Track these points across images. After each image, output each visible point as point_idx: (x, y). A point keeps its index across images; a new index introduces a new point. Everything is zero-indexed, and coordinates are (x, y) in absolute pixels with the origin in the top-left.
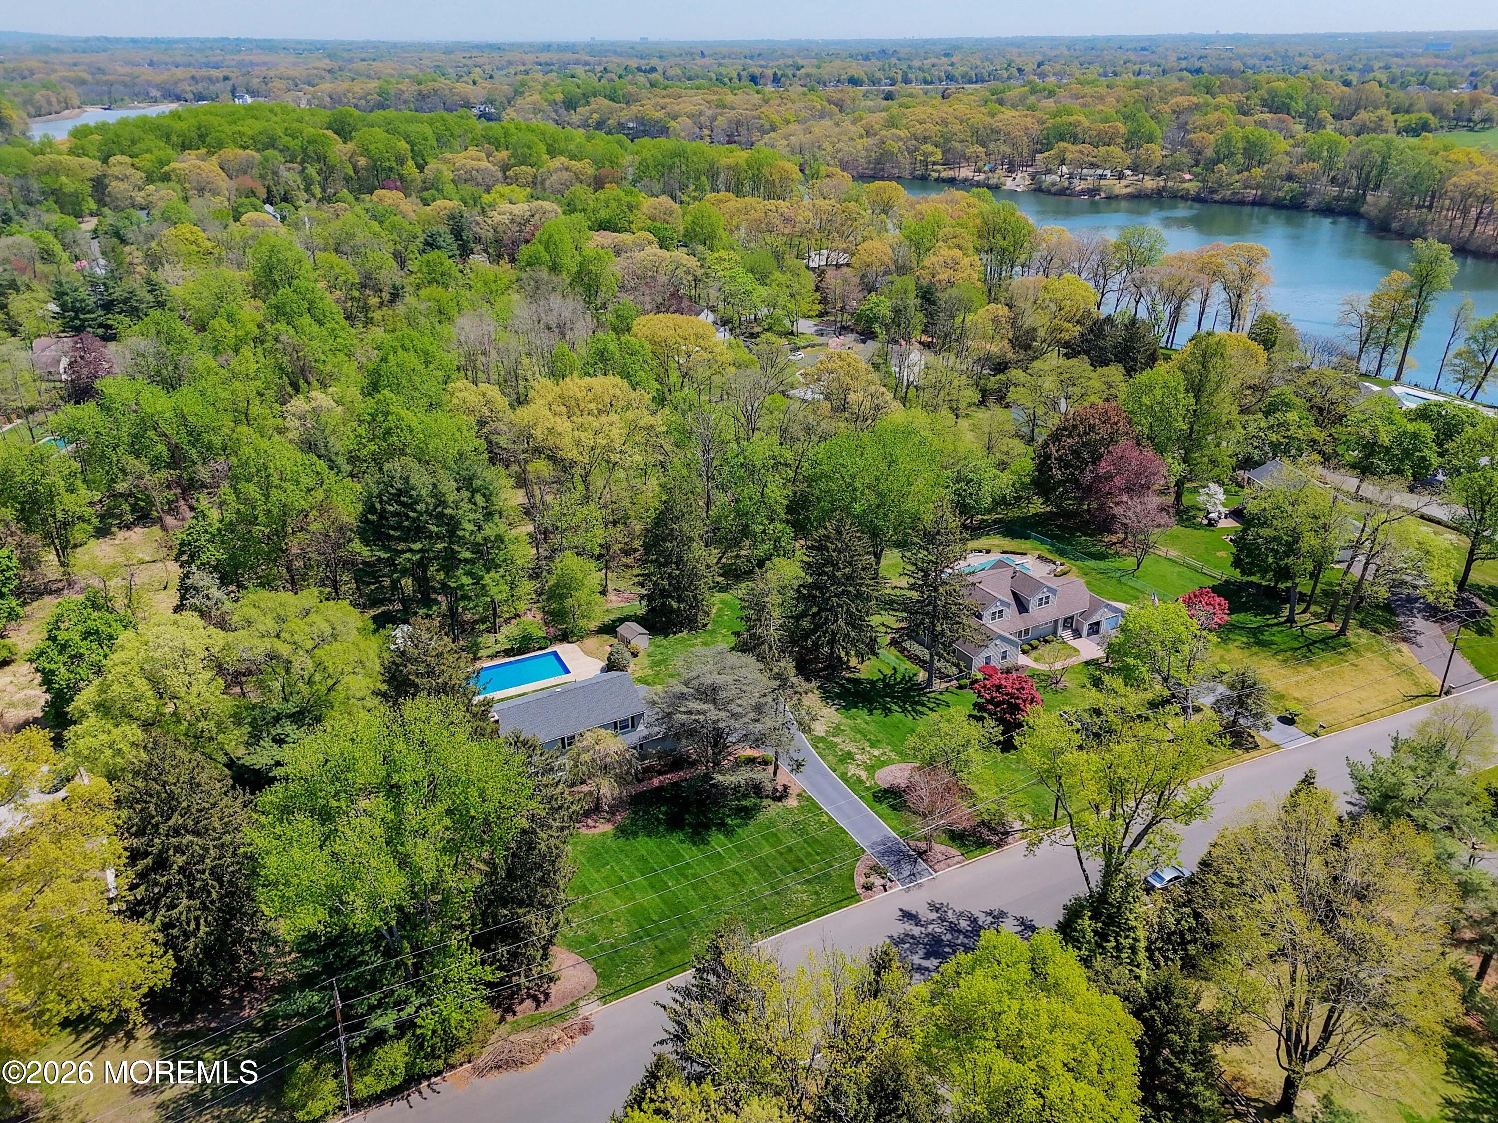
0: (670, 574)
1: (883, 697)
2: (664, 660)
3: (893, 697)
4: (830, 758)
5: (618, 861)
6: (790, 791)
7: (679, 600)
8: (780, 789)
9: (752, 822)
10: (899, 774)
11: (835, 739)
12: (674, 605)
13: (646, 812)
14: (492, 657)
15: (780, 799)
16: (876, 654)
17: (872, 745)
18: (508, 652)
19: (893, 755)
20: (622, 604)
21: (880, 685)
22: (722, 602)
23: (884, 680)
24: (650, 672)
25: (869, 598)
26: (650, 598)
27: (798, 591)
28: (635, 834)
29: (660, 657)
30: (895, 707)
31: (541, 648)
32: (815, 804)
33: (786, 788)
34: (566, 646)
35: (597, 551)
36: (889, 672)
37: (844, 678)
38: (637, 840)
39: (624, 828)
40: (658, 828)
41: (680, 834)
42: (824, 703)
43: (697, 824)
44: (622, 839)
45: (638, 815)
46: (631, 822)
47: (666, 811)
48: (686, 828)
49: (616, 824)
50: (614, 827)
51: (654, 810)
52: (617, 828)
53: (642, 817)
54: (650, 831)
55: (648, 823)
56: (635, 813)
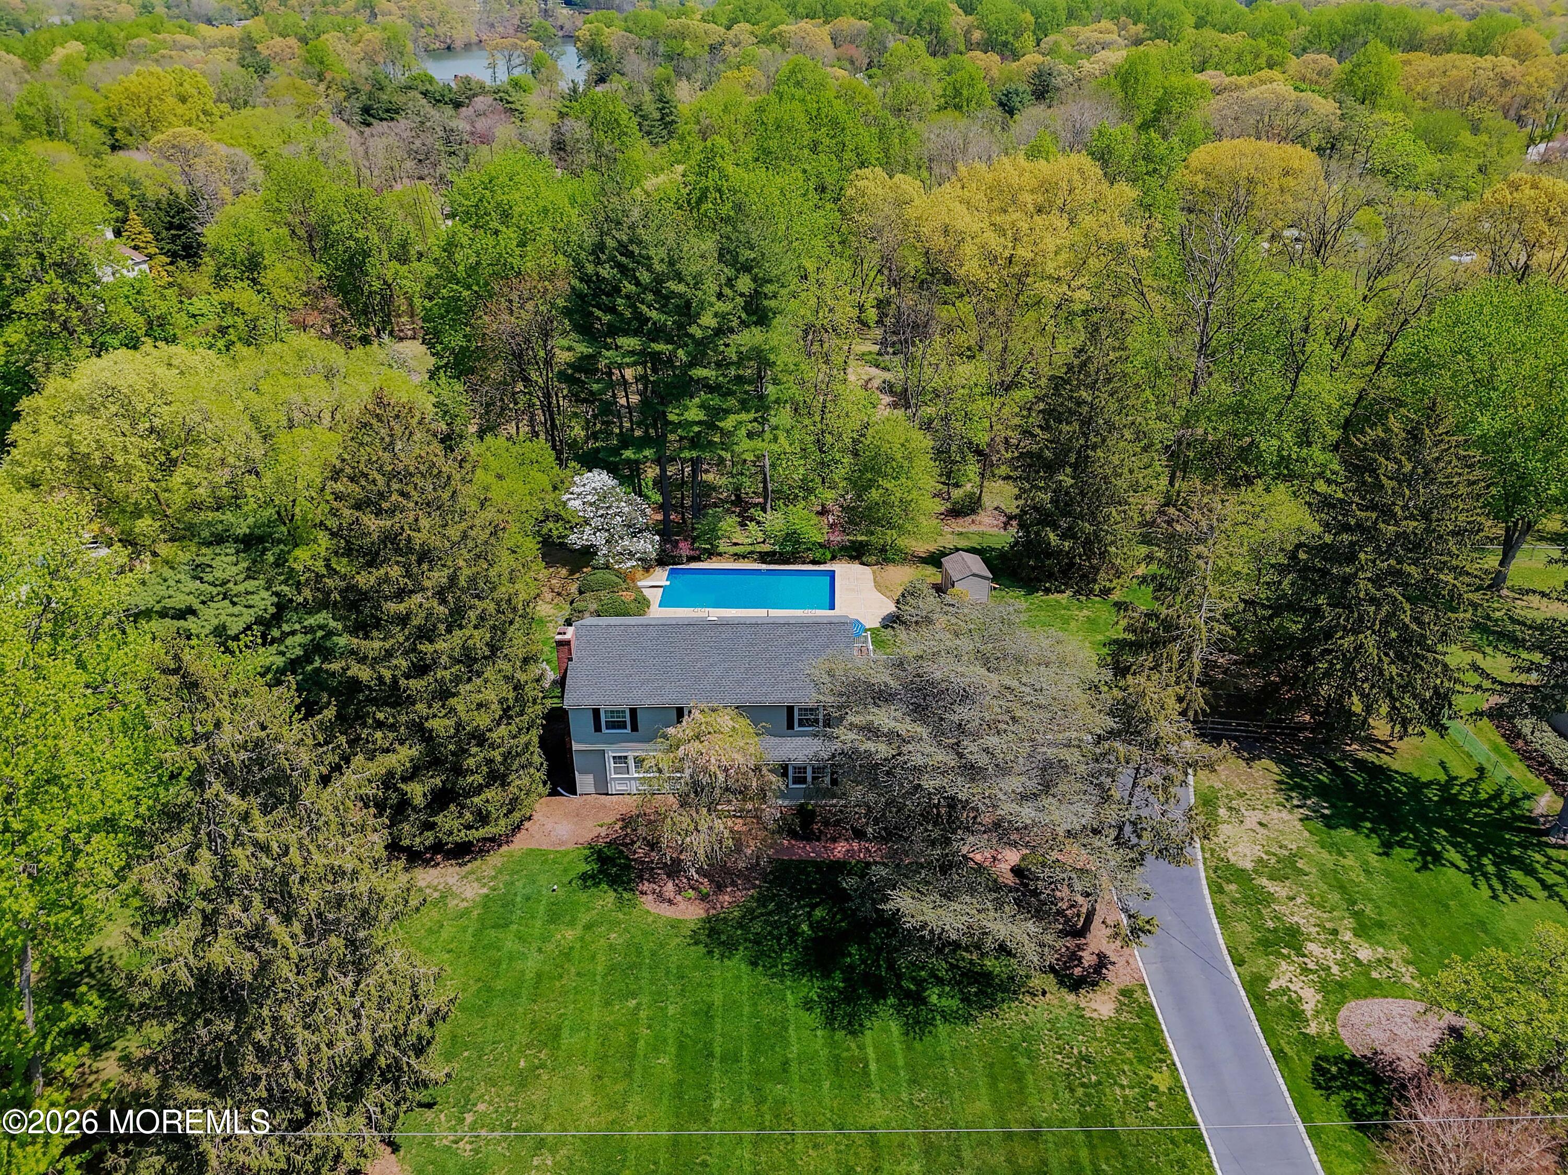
1: (1430, 823)
3: (1454, 831)
4: (1241, 927)
5: (659, 997)
6: (1109, 973)
8: (1088, 959)
9: (984, 1019)
10: (1405, 1030)
11: (1272, 887)
13: (782, 908)
14: (737, 557)
15: (1076, 985)
16: (1442, 730)
17: (1363, 930)
18: (764, 557)
19: (1407, 974)
20: (994, 531)
21: (1433, 795)
23: (1445, 787)
25: (1453, 602)
27: (1293, 556)
28: (729, 947)
30: (1453, 855)
31: (814, 562)
32: (1152, 1030)
33: (1102, 962)
34: (856, 567)
36: (1464, 773)
37: (1346, 756)
38: (727, 962)
39: (721, 926)
40: (783, 950)
41: (817, 984)
42: (1281, 798)
43: (866, 975)
44: (701, 949)
45: (765, 906)
46: (743, 917)
47: (823, 919)
48: (838, 974)
49: (712, 912)
50: (704, 915)
51: (802, 907)
52: (708, 920)
53: (770, 913)
54: (763, 953)
55: (770, 933)
56: (762, 901)
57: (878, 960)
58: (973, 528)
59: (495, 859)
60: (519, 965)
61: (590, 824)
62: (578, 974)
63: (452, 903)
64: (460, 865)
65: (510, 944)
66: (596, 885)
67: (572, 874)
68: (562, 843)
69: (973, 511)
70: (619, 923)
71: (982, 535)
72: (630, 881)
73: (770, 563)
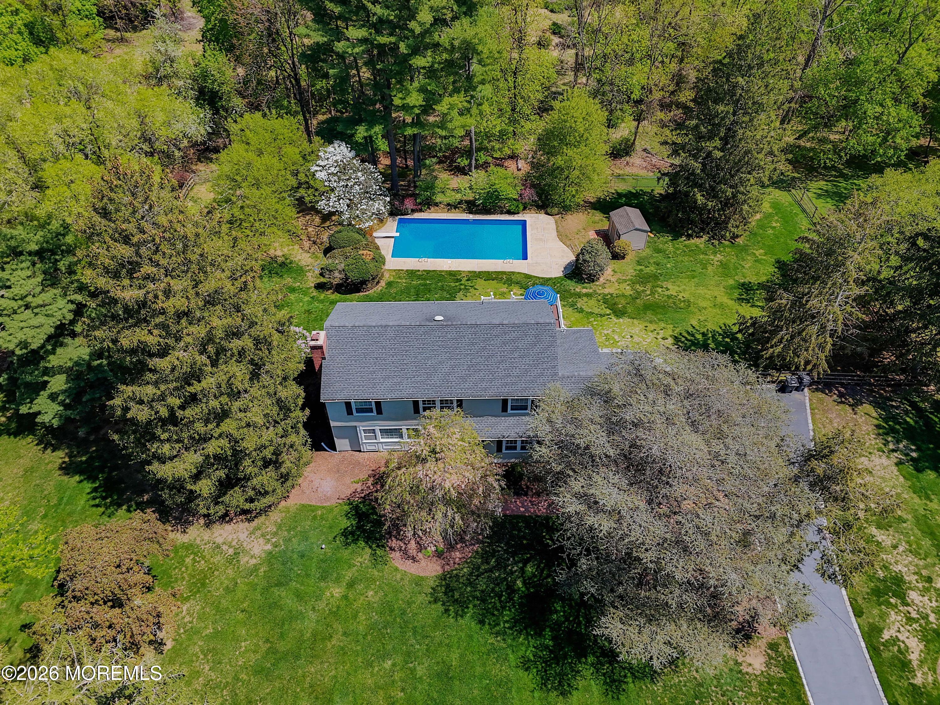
0: (709, 154)
2: (655, 277)
5: (409, 657)
6: (759, 627)
7: (712, 193)
9: (665, 676)
11: (879, 535)
12: (700, 198)
13: (501, 564)
14: (451, 206)
20: (643, 173)
22: (775, 205)
24: (628, 291)
26: (674, 177)
28: (462, 605)
29: (652, 269)
31: (509, 212)
32: (795, 684)
34: (542, 217)
35: (636, 95)
38: (461, 621)
39: (454, 584)
40: (504, 608)
41: (532, 642)
42: (880, 443)
43: (570, 633)
44: (439, 607)
45: (488, 563)
46: (471, 574)
47: (534, 575)
48: (548, 633)
49: (447, 568)
50: (440, 572)
51: (516, 563)
52: (443, 578)
53: (491, 571)
54: (487, 610)
55: (493, 590)
56: (485, 557)
57: (577, 617)
58: (628, 170)
59: (275, 516)
60: (298, 625)
61: (348, 480)
62: (345, 634)
63: (244, 559)
64: (249, 521)
65: (290, 602)
66: (355, 541)
67: (336, 531)
68: (328, 499)
69: (627, 154)
70: (374, 580)
71: (636, 178)
72: (382, 537)
73: (476, 213)
